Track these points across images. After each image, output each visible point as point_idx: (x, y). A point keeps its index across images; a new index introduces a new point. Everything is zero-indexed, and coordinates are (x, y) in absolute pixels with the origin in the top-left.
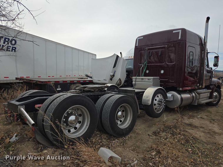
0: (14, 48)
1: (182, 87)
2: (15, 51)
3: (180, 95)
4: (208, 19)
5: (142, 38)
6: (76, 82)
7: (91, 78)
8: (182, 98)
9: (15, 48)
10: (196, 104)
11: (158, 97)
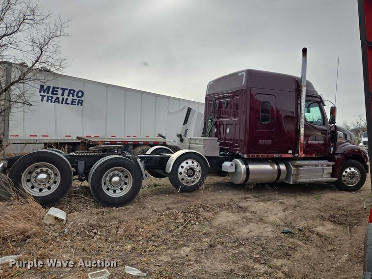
0: (80, 102)
1: (247, 154)
2: (81, 105)
3: (246, 164)
4: (305, 51)
5: (212, 83)
6: (143, 143)
7: (164, 138)
8: (248, 169)
9: (82, 101)
10: (291, 183)
11: (187, 163)
